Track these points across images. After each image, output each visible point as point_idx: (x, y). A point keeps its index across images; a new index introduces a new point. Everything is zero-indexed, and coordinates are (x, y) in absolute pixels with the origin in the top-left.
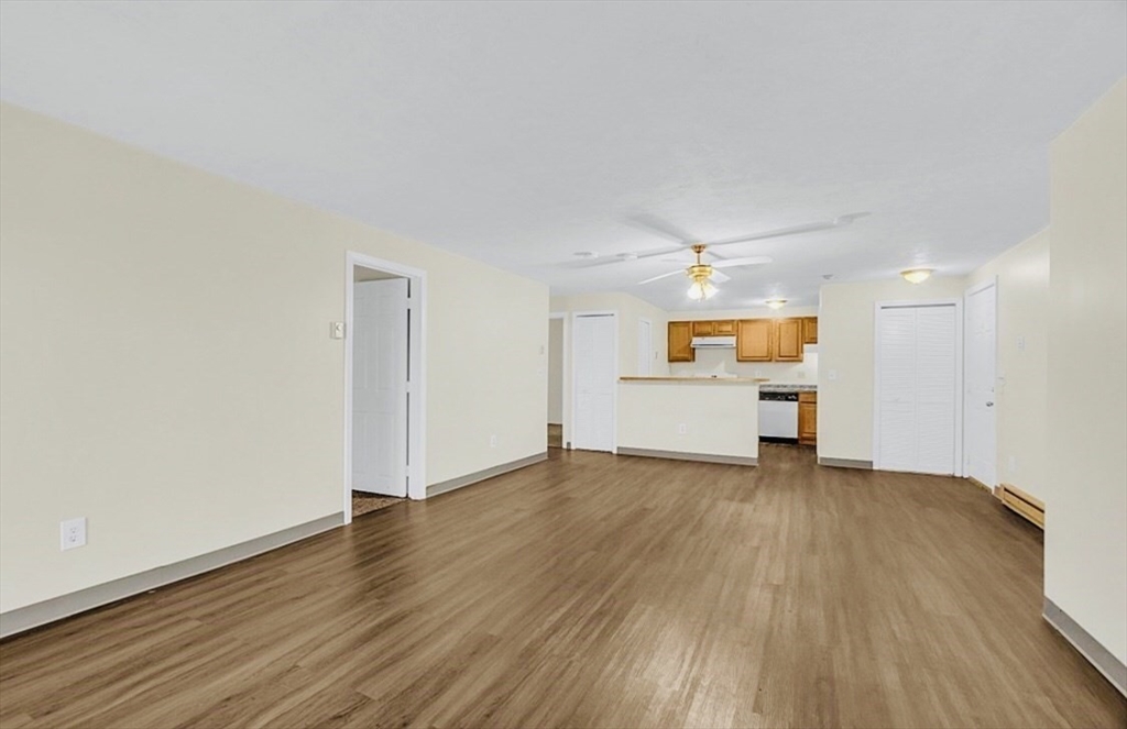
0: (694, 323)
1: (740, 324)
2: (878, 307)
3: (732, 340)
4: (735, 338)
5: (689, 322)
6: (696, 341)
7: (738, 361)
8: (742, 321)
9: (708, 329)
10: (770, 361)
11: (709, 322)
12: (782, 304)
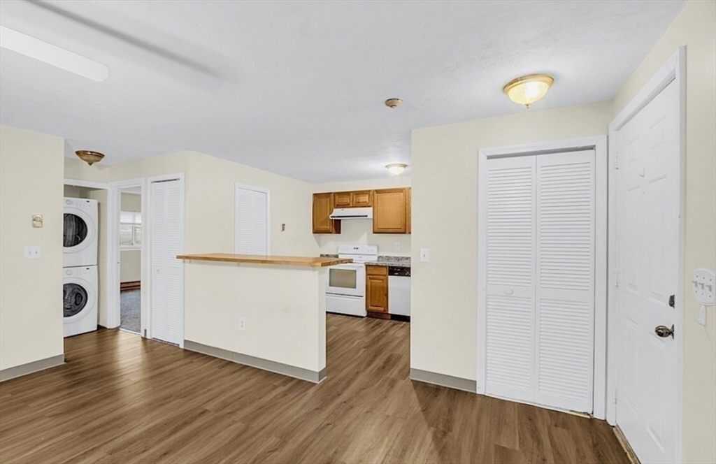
0: (335, 193)
1: (376, 195)
2: (483, 157)
3: (368, 211)
4: (371, 209)
5: (331, 193)
6: (337, 212)
7: (374, 233)
8: (378, 191)
9: (346, 200)
10: (404, 233)
11: (348, 193)
12: (402, 170)
